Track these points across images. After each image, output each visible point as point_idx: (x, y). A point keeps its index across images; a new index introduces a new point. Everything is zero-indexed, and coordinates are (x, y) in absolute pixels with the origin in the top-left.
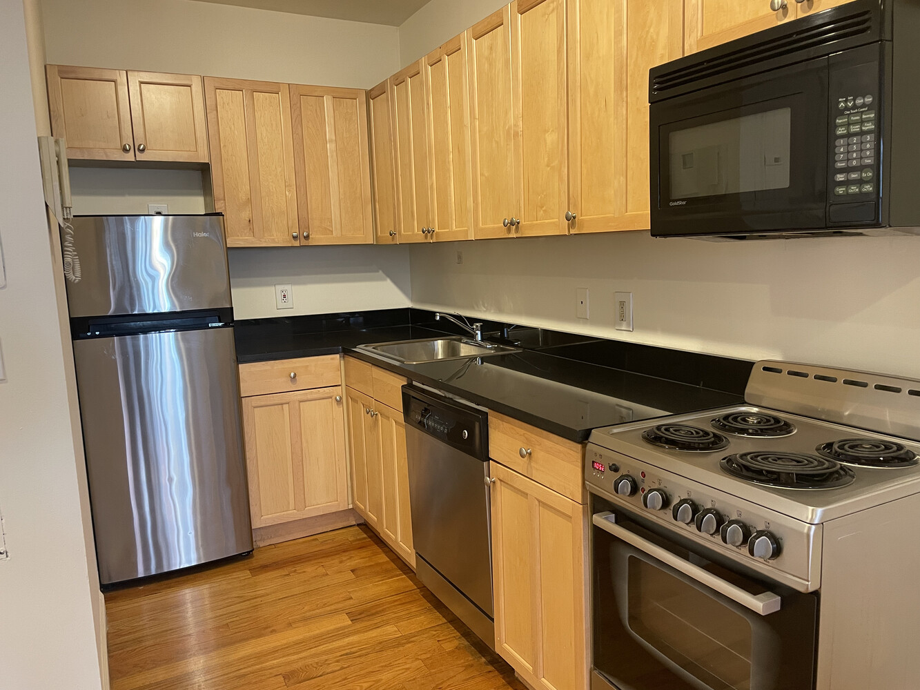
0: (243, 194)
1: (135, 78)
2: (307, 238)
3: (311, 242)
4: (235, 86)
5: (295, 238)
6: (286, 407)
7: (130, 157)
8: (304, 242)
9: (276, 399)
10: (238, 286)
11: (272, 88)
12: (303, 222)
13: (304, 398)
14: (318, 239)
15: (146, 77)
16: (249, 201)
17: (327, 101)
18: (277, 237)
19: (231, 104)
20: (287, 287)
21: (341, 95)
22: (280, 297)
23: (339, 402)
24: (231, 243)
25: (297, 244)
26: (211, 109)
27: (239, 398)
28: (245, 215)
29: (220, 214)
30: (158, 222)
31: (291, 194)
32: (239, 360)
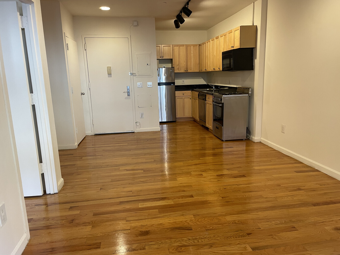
0: (177, 64)
1: (163, 46)
2: (187, 71)
3: (188, 72)
4: (177, 46)
5: (185, 71)
6: (182, 99)
7: (161, 58)
8: (187, 72)
9: (181, 97)
10: (176, 79)
11: (183, 45)
12: (187, 68)
13: (185, 97)
14: (189, 71)
15: (164, 45)
16: (178, 65)
17: (192, 47)
18: (182, 71)
19: (176, 49)
20: (184, 80)
21: (194, 46)
22: (182, 81)
23: (191, 99)
24: (175, 72)
25: (186, 72)
26: (173, 50)
27: (175, 97)
28: (177, 67)
29: (174, 67)
30: (164, 69)
31: (185, 63)
32: (175, 91)
